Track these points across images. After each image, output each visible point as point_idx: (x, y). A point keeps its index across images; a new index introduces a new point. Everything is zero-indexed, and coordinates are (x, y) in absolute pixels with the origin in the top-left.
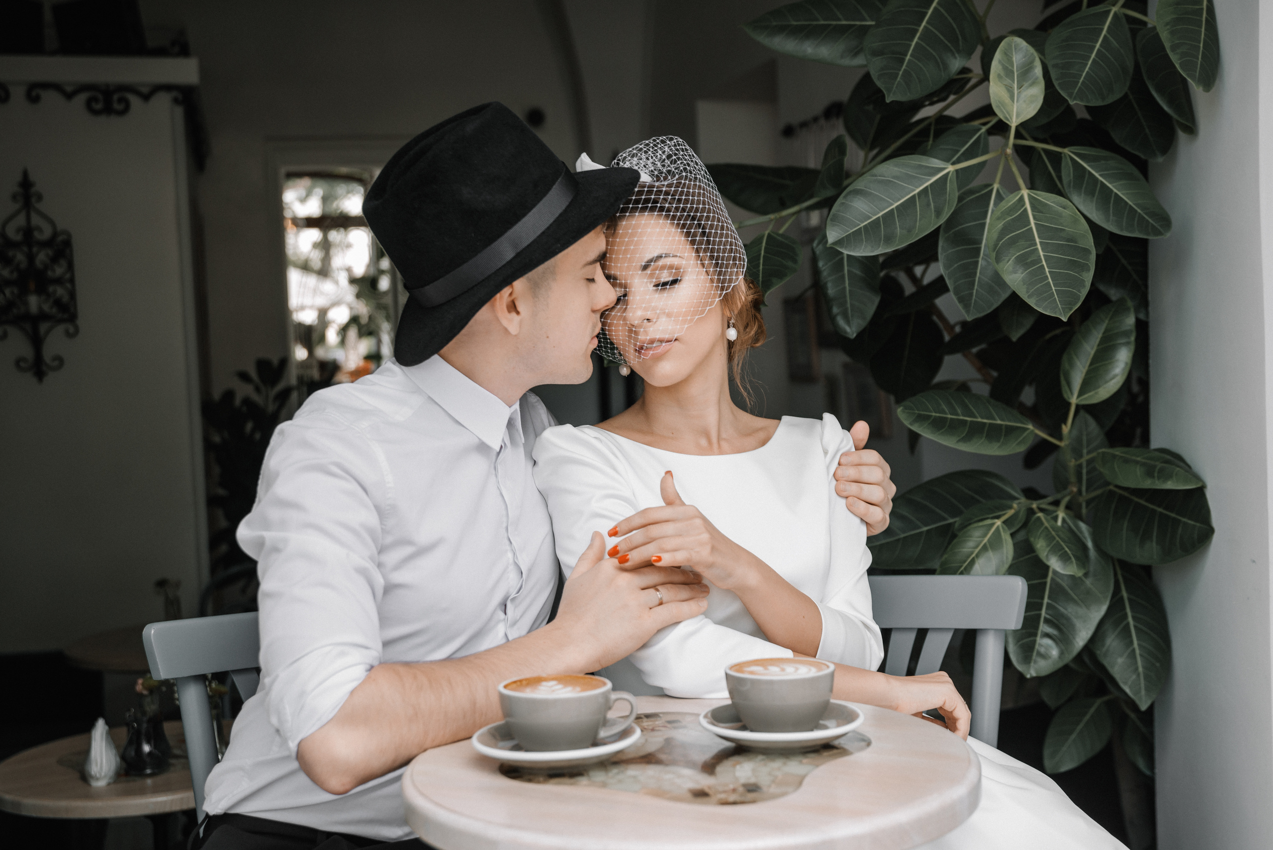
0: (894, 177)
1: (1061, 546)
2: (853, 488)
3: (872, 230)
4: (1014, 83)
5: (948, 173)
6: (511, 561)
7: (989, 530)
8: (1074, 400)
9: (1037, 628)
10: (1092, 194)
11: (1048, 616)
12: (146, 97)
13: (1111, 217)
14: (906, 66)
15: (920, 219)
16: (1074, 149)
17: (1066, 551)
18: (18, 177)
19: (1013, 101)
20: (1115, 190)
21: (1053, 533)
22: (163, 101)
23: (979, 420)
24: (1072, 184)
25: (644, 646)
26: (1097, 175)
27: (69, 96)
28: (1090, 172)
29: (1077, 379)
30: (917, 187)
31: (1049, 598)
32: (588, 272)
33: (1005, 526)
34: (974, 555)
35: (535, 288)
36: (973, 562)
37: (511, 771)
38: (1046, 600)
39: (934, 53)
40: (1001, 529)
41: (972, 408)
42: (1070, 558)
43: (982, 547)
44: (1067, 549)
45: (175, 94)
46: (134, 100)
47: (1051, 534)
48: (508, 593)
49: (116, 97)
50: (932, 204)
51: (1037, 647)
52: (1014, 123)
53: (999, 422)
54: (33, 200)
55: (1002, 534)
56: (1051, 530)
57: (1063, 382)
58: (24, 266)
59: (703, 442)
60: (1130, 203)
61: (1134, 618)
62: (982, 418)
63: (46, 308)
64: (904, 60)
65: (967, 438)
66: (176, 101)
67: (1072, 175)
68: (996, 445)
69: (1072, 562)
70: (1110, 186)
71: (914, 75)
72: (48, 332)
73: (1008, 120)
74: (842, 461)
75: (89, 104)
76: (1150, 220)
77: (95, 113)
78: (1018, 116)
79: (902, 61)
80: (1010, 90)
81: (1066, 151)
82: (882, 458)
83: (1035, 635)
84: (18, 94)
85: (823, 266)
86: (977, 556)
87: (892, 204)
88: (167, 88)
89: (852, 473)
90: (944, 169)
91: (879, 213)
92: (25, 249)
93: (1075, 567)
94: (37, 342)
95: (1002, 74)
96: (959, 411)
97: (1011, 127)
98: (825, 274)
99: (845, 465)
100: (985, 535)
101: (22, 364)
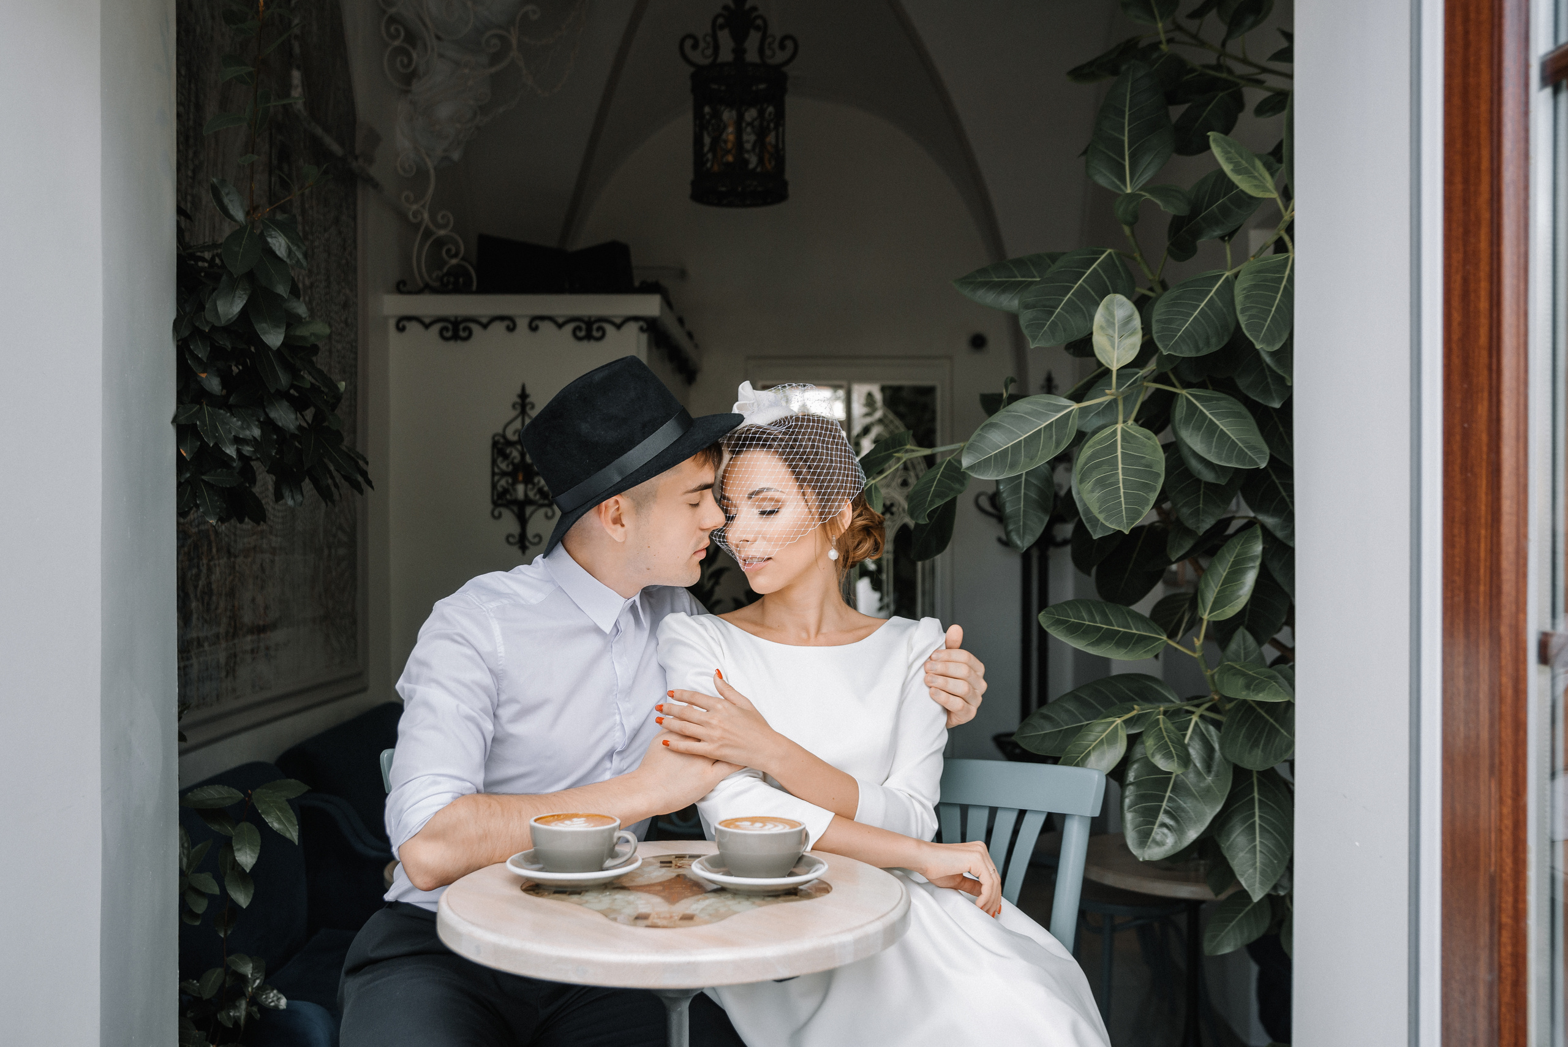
0: (1026, 413)
1: (1169, 746)
2: (940, 681)
3: (1001, 459)
4: (1115, 333)
5: (1073, 410)
6: (618, 721)
7: (1109, 727)
8: (1206, 617)
9: (1156, 817)
10: (1198, 428)
11: (1168, 808)
12: (618, 327)
13: (1213, 450)
14: (1055, 317)
15: (1042, 449)
16: (1190, 390)
17: (1171, 751)
18: (519, 391)
19: (1114, 348)
20: (1221, 427)
21: (1165, 734)
22: (632, 328)
23: (1116, 628)
24: (1182, 421)
25: (703, 799)
26: (1207, 413)
27: (560, 326)
28: (1201, 411)
29: (1210, 597)
30: (1045, 422)
31: (1171, 792)
32: (694, 497)
33: (1123, 724)
34: (1091, 748)
35: (639, 506)
36: (1088, 754)
37: (534, 888)
38: (1168, 794)
39: (1082, 307)
40: (1119, 727)
41: (1111, 618)
42: (1173, 757)
43: (1099, 742)
44: (1172, 749)
45: (641, 323)
46: (610, 329)
47: (1162, 734)
48: (613, 747)
49: (595, 326)
50: (1054, 436)
51: (1153, 834)
52: (1114, 368)
53: (1134, 631)
54: (528, 408)
55: (1120, 731)
56: (1163, 730)
57: (1200, 601)
58: (517, 460)
59: (804, 635)
60: (1233, 437)
61: (1260, 817)
62: (1119, 627)
63: (531, 494)
64: (1054, 312)
65: (1097, 643)
66: (641, 329)
67: (1184, 412)
68: (1122, 651)
69: (1174, 760)
70: (1217, 422)
71: (1060, 324)
72: (532, 513)
73: (1109, 365)
74: (933, 656)
75: (574, 332)
76: (1249, 453)
77: (579, 339)
78: (1118, 361)
79: (1052, 313)
80: (1111, 338)
81: (1184, 392)
82: (972, 656)
83: (1154, 823)
84: (522, 324)
85: (1003, 489)
86: (1094, 749)
87: (1021, 436)
88: (636, 319)
89: (939, 667)
90: (1070, 406)
91: (1009, 443)
92: (519, 447)
93: (1176, 765)
94: (523, 521)
95: (1104, 325)
96: (1098, 619)
97: (1112, 371)
98: (1004, 495)
99: (935, 661)
100: (1104, 731)
101: (511, 540)
